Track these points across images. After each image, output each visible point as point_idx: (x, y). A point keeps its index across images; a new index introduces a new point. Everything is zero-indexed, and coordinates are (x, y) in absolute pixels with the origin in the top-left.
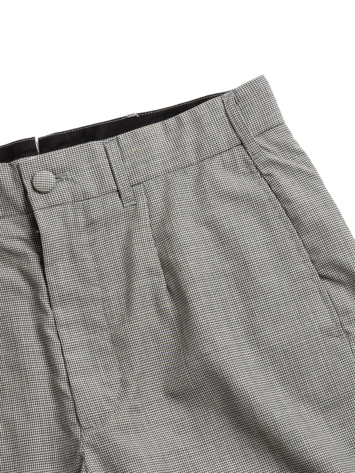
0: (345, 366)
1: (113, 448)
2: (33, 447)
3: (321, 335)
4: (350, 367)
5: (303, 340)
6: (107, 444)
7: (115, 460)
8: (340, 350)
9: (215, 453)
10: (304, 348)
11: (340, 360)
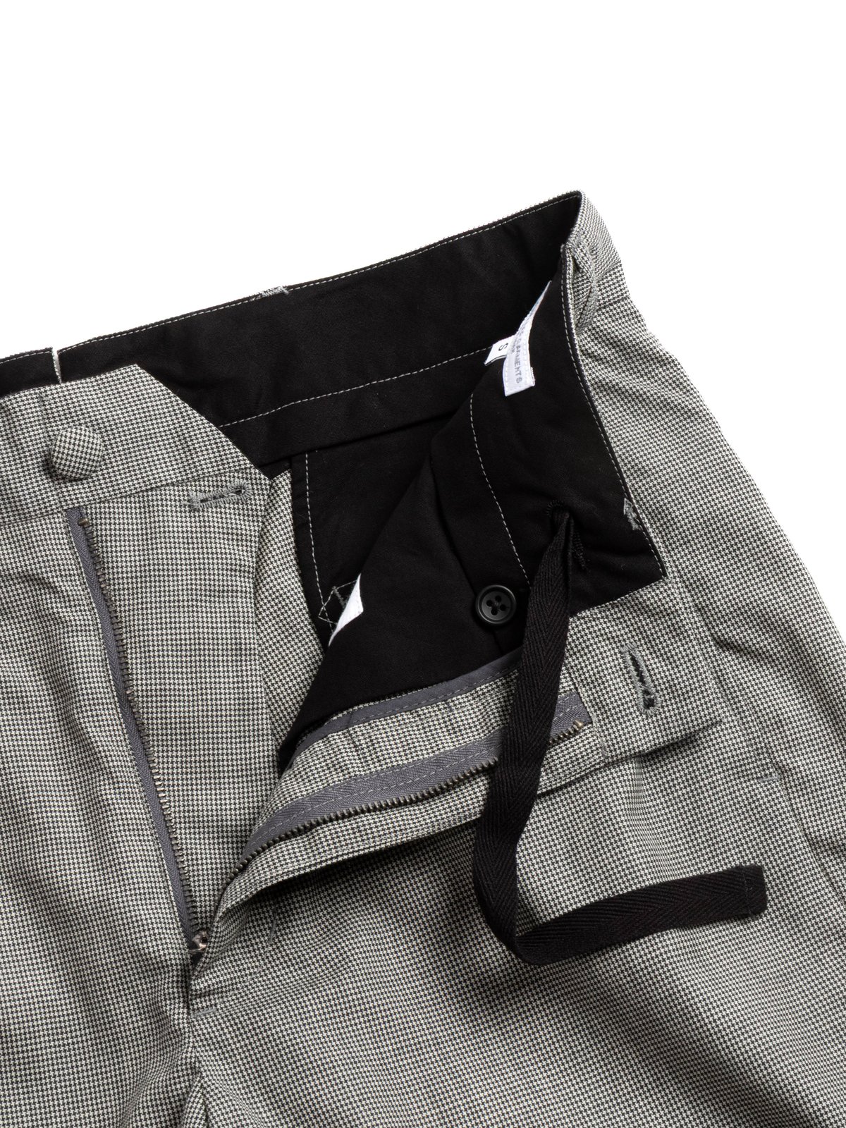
0: (779, 846)
1: (265, 1047)
2: (76, 1061)
3: (722, 775)
4: (790, 847)
5: (681, 789)
6: (252, 1040)
7: (272, 1075)
8: (767, 808)
9: (502, 1049)
10: (683, 807)
11: (768, 833)
